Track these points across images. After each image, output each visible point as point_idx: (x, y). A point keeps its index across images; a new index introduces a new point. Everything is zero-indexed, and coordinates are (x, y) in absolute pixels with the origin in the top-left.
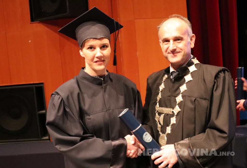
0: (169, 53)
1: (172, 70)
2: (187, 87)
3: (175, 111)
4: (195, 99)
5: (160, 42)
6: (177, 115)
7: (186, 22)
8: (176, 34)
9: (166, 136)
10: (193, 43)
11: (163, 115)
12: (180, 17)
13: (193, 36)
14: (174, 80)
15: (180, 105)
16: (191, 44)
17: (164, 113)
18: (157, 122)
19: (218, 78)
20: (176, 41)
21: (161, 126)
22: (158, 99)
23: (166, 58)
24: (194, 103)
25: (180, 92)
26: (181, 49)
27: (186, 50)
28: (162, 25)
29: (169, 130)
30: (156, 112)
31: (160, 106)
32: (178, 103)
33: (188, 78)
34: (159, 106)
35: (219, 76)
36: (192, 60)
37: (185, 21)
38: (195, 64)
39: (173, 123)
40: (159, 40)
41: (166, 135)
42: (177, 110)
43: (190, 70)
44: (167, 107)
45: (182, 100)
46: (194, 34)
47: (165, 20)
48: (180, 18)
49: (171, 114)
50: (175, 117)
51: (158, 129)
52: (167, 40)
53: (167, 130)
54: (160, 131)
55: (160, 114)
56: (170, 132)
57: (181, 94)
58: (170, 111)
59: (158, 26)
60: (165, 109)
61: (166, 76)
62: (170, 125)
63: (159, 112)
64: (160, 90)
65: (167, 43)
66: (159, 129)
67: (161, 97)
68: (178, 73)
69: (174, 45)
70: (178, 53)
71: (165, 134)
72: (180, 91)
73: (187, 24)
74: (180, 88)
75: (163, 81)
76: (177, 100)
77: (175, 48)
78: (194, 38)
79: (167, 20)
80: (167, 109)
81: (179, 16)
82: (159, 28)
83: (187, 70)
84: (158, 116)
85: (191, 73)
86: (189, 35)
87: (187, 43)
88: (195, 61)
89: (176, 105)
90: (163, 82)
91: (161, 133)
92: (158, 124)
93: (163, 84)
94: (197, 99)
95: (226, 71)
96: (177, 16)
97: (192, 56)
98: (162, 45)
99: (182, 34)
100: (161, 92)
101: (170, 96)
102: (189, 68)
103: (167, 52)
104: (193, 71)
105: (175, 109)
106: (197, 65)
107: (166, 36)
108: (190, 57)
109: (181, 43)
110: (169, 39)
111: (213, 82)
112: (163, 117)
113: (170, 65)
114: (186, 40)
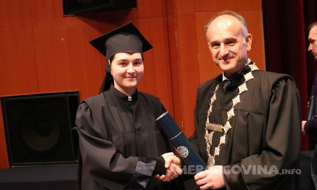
1: (224, 78)
2: (240, 100)
3: (225, 128)
4: (248, 114)
5: (209, 46)
6: (227, 133)
7: (240, 20)
8: (228, 35)
9: (215, 159)
10: (249, 44)
11: (213, 132)
13: (249, 36)
14: (226, 90)
15: (232, 121)
16: (247, 46)
17: (214, 130)
18: (206, 142)
20: (228, 45)
21: (210, 146)
22: (209, 113)
24: (246, 119)
26: (235, 54)
27: (241, 54)
28: (210, 25)
29: (217, 151)
30: (206, 130)
32: (229, 118)
33: (243, 88)
34: (209, 122)
35: (278, 85)
36: (249, 65)
37: (238, 18)
38: (252, 71)
39: (222, 143)
40: (208, 43)
41: (214, 157)
42: (228, 127)
43: (245, 78)
44: (217, 123)
45: (234, 115)
46: (250, 34)
47: (214, 19)
49: (220, 131)
50: (225, 136)
52: (217, 43)
53: (215, 151)
54: (208, 152)
55: (210, 131)
56: (218, 154)
57: (233, 107)
58: (220, 128)
59: (206, 26)
61: (218, 85)
63: (208, 129)
64: (212, 102)
65: (217, 47)
67: (211, 111)
68: (230, 82)
69: (226, 49)
70: (232, 59)
72: (233, 104)
73: (241, 22)
74: (233, 100)
75: (215, 91)
76: (228, 115)
77: (227, 52)
78: (251, 39)
80: (216, 126)
81: (230, 13)
82: (207, 28)
83: (242, 79)
84: (208, 134)
85: (247, 82)
86: (243, 35)
87: (241, 46)
88: (253, 67)
89: (227, 121)
91: (210, 155)
92: (208, 143)
93: (215, 95)
94: (250, 113)
95: (288, 79)
96: (228, 12)
97: (249, 60)
98: (211, 49)
99: (236, 35)
100: (213, 104)
101: (220, 110)
102: (244, 75)
103: (218, 58)
104: (249, 80)
105: (226, 126)
106: (254, 72)
107: (216, 38)
108: (246, 62)
109: (234, 46)
110: (219, 41)
111: (270, 93)
112: (212, 135)
113: (223, 73)
114: (240, 42)
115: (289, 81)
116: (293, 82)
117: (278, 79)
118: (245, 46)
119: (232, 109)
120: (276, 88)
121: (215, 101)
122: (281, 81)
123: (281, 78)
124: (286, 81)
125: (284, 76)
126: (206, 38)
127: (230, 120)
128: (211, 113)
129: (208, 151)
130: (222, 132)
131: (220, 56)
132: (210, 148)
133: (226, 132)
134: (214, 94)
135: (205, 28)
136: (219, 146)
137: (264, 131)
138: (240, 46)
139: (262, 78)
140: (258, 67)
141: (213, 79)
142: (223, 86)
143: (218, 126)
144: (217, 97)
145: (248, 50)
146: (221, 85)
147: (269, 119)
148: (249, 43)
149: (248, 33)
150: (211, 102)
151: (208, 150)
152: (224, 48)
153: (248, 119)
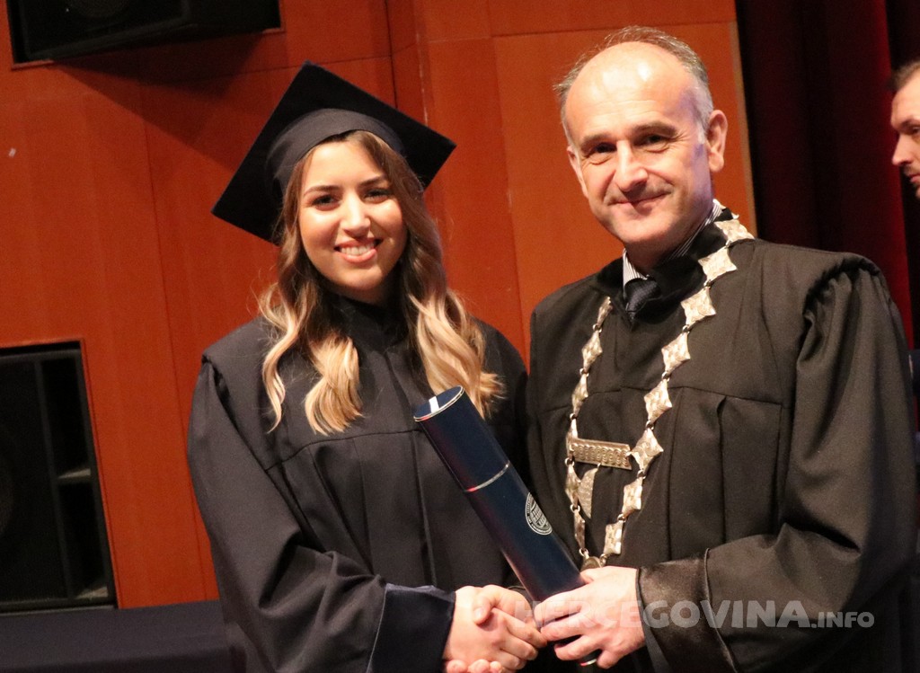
0: (614, 202)
1: (629, 274)
2: (691, 350)
3: (641, 455)
4: (723, 403)
5: (573, 156)
6: (648, 473)
7: (684, 59)
8: (643, 115)
10: (719, 149)
11: (595, 470)
12: (656, 39)
13: (718, 120)
14: (636, 316)
15: (663, 426)
16: (709, 153)
17: (599, 465)
18: (572, 508)
19: (823, 300)
20: (645, 148)
21: (584, 522)
22: (576, 402)
23: (600, 225)
24: (716, 420)
25: (664, 371)
26: (668, 181)
27: (690, 184)
28: (574, 78)
29: (614, 538)
30: (569, 462)
31: (583, 433)
32: (651, 417)
33: (697, 307)
34: (579, 436)
35: (827, 293)
36: (719, 224)
37: (675, 53)
38: (728, 243)
39: (630, 509)
40: (567, 145)
41: (604, 561)
42: (648, 450)
43: (706, 270)
44: (606, 437)
45: (669, 405)
46: (718, 112)
47: (590, 57)
48: (654, 43)
49: (623, 467)
50: (639, 481)
51: (576, 535)
52: (603, 143)
53: (607, 539)
54: (581, 543)
55: (581, 468)
56: (617, 549)
57: (666, 377)
58: (621, 456)
59: (559, 82)
60: (600, 447)
61: (608, 301)
62: (620, 516)
63: (576, 460)
64: (586, 364)
65: (603, 156)
67: (586, 396)
68: (653, 285)
69: (636, 165)
70: (658, 200)
71: (599, 557)
72: (664, 365)
73: (689, 68)
74: (663, 350)
75: (596, 322)
76: (648, 407)
77: (642, 175)
78: (722, 128)
79: (597, 52)
80: (606, 448)
81: (649, 34)
82: (564, 90)
83: (696, 274)
84: (575, 476)
85: (711, 284)
86: (697, 114)
87: (693, 154)
88: (730, 229)
89: (644, 430)
90: (597, 328)
91: (586, 554)
92: (576, 513)
93: (595, 337)
94: (729, 399)
95: (861, 270)
96: (641, 32)
97: (718, 206)
98: (582, 167)
99: (669, 114)
100: (590, 370)
101: (619, 390)
102: (700, 261)
103: (607, 199)
104: (720, 277)
105: (642, 446)
106: (736, 249)
107: (600, 123)
108: (707, 213)
109: (667, 154)
110: (613, 136)
111: (798, 324)
112: (592, 482)
113: (624, 255)
114: (688, 140)
115: (865, 275)
116: (876, 279)
117: (824, 273)
118: (705, 151)
119: (663, 386)
120: (819, 304)
121: (599, 357)
122: (837, 280)
123: (835, 267)
124: (854, 278)
125: (844, 261)
126: (561, 126)
127: (655, 423)
128: (584, 400)
129: (579, 541)
130: (630, 468)
131: (614, 191)
132: (583, 527)
133: (643, 467)
134: (592, 332)
135: (558, 90)
136: (621, 522)
137: (779, 459)
138: (688, 155)
139: (767, 270)
140: (749, 231)
141: (590, 278)
142: (626, 301)
143: (613, 446)
144: (603, 343)
145: (715, 168)
146: (617, 298)
147: (798, 419)
148: (717, 144)
149: (714, 109)
150: (583, 361)
151: (579, 537)
152: (631, 160)
153: (720, 421)
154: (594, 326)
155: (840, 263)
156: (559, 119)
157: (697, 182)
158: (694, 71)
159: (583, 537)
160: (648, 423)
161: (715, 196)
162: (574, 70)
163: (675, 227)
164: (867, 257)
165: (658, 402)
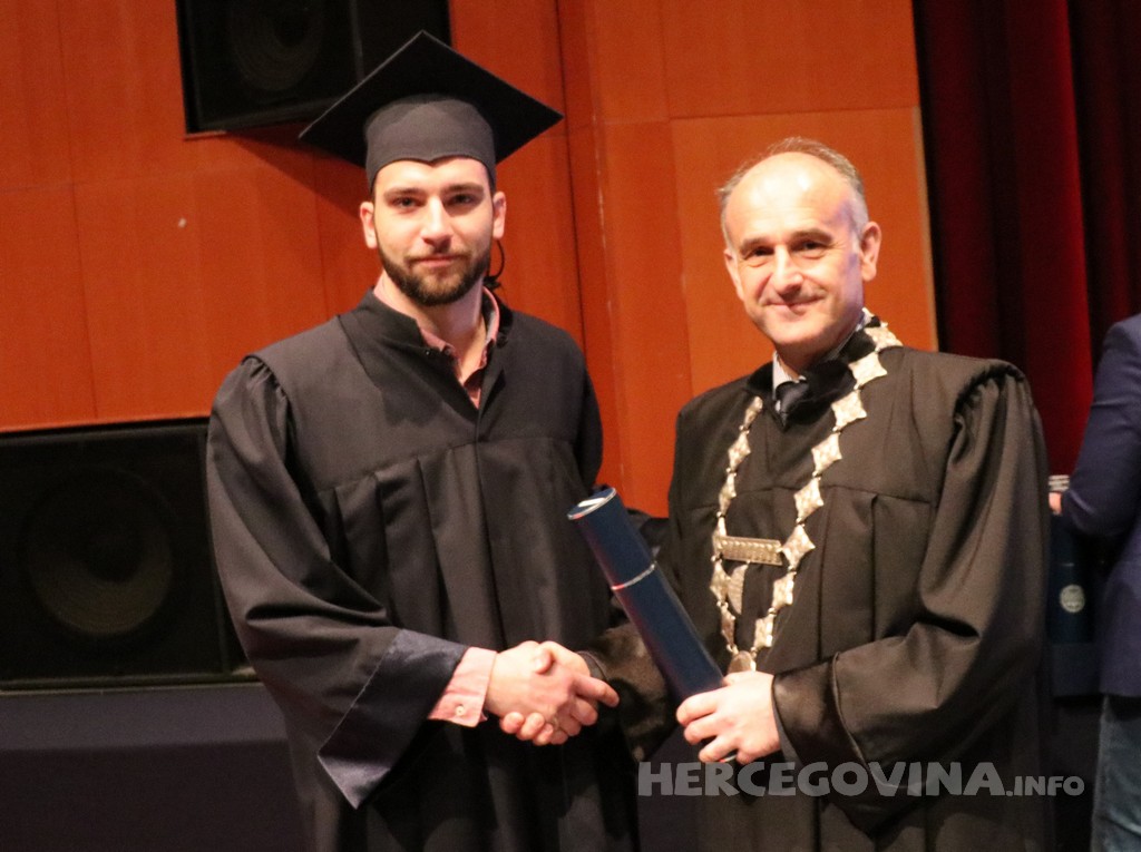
0: (769, 303)
1: (780, 375)
2: (841, 450)
3: (792, 550)
4: (874, 501)
5: (730, 258)
6: (798, 569)
8: (803, 221)
9: (756, 660)
10: (872, 259)
11: (744, 568)
12: (817, 151)
13: (872, 231)
14: (788, 418)
15: (814, 523)
16: (862, 263)
17: (749, 562)
18: (719, 604)
19: (972, 406)
20: (802, 254)
21: (734, 618)
22: (723, 501)
23: (756, 329)
24: (870, 516)
25: (814, 470)
26: (822, 287)
27: (843, 291)
28: (735, 184)
29: (765, 632)
30: (717, 560)
31: (732, 531)
32: (801, 515)
33: (848, 409)
34: (728, 534)
35: (975, 398)
36: (869, 331)
37: (836, 166)
38: (877, 349)
39: (781, 603)
41: (755, 655)
42: (799, 546)
43: (856, 374)
44: (756, 533)
45: (820, 503)
46: (873, 224)
47: (751, 165)
48: (813, 154)
49: (774, 563)
50: (789, 578)
51: (723, 632)
52: (761, 247)
53: (757, 633)
54: (730, 639)
55: (729, 566)
56: (769, 642)
57: (817, 476)
58: (772, 552)
59: (722, 186)
60: (750, 544)
61: (757, 403)
62: (771, 610)
63: (726, 557)
64: (733, 463)
65: (761, 258)
66: (727, 633)
67: (734, 495)
68: (805, 387)
69: (794, 269)
70: (811, 304)
71: (749, 650)
72: (814, 465)
73: (846, 179)
74: (815, 451)
75: (742, 423)
76: (798, 505)
77: (797, 280)
78: (876, 239)
79: (760, 160)
80: (756, 545)
81: (813, 146)
82: (725, 195)
83: (846, 374)
84: (722, 577)
85: (862, 388)
86: (853, 225)
87: (846, 261)
88: (879, 335)
89: (795, 525)
90: (745, 429)
91: (735, 650)
92: (724, 609)
93: (743, 438)
94: (881, 498)
95: (1007, 377)
96: (800, 145)
97: (868, 315)
98: (739, 268)
100: (737, 470)
101: (769, 489)
102: (852, 366)
103: (762, 300)
104: (870, 382)
105: (793, 542)
106: (886, 355)
107: (759, 229)
108: (857, 319)
109: (823, 260)
110: (771, 241)
111: (949, 428)
112: (742, 579)
113: (775, 357)
114: (844, 249)
116: (1021, 385)
117: (973, 379)
118: (858, 260)
119: (814, 484)
120: (968, 409)
121: (748, 457)
122: (985, 386)
124: (1001, 384)
127: (805, 521)
128: (732, 500)
130: (780, 564)
131: (770, 293)
132: (732, 624)
133: (793, 564)
134: (739, 432)
135: (720, 195)
136: (772, 616)
138: (843, 264)
139: (915, 379)
140: (898, 338)
143: (764, 543)
144: (751, 441)
145: (867, 277)
148: (870, 255)
149: (869, 221)
150: (727, 464)
152: (788, 265)
153: (873, 516)
154: (742, 428)
155: (988, 368)
156: (719, 222)
157: (851, 291)
158: (852, 184)
159: (732, 634)
160: (799, 520)
161: (864, 305)
162: (736, 177)
163: (828, 331)
164: (1014, 363)
165: (809, 500)
